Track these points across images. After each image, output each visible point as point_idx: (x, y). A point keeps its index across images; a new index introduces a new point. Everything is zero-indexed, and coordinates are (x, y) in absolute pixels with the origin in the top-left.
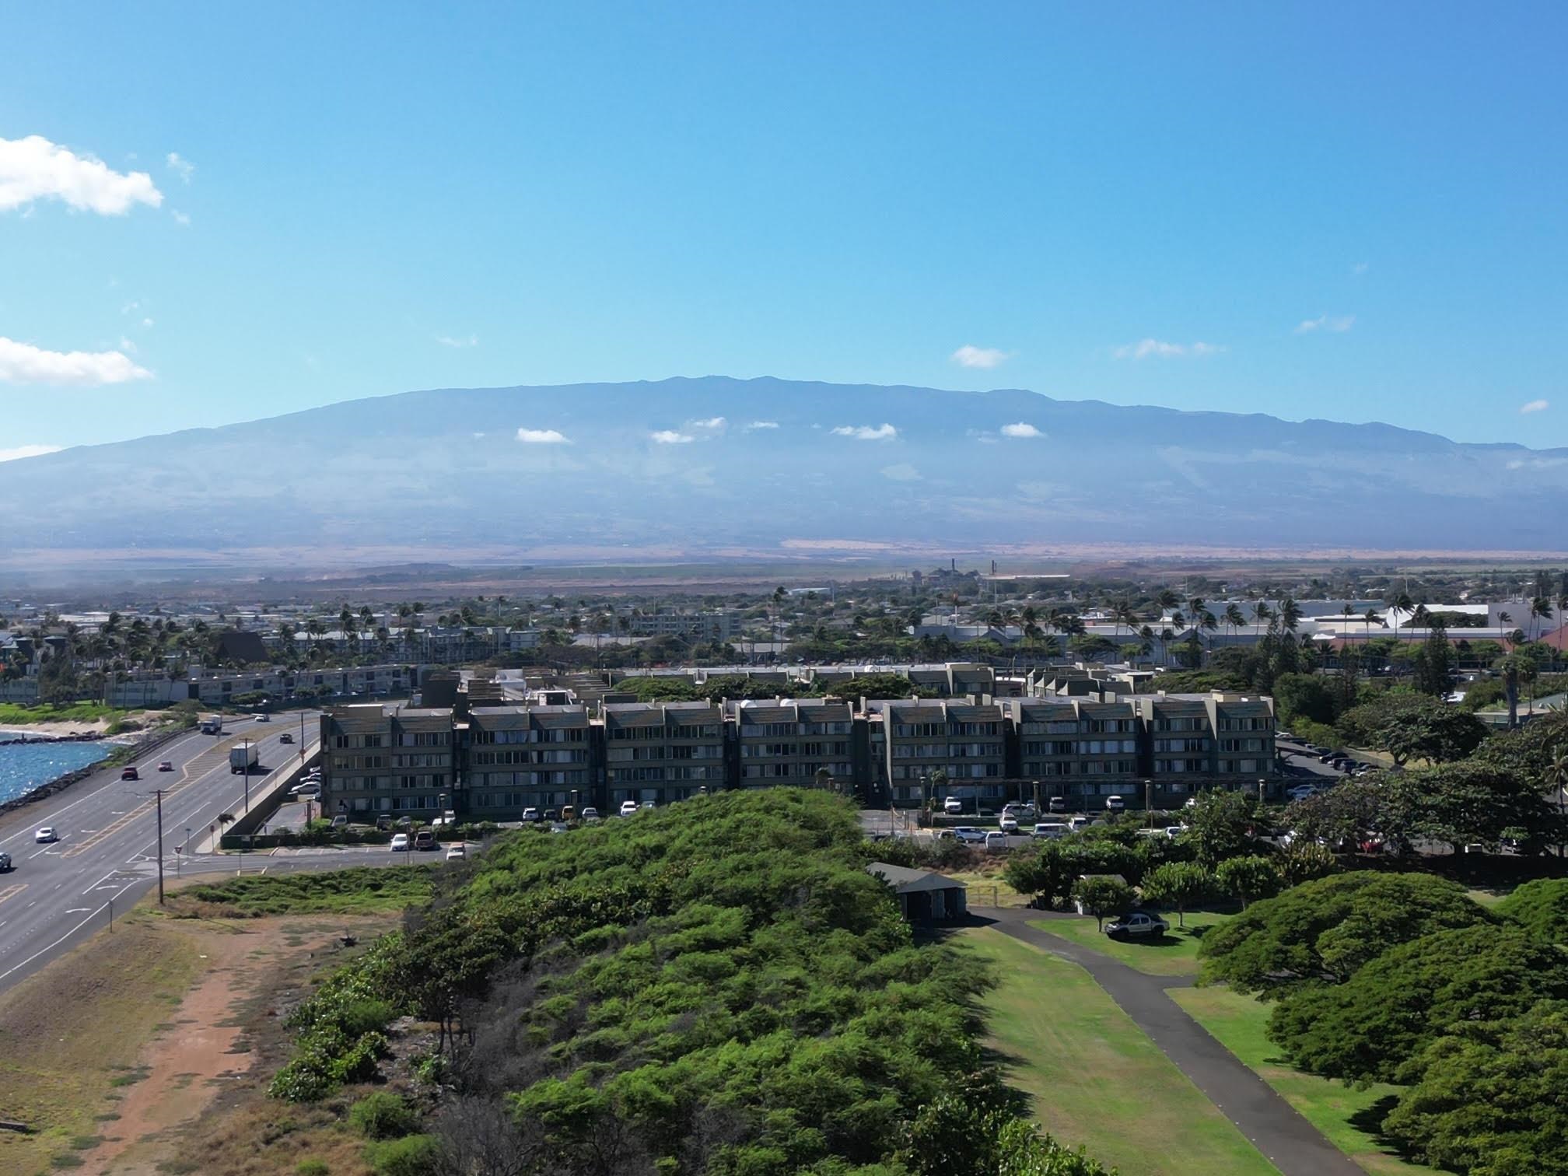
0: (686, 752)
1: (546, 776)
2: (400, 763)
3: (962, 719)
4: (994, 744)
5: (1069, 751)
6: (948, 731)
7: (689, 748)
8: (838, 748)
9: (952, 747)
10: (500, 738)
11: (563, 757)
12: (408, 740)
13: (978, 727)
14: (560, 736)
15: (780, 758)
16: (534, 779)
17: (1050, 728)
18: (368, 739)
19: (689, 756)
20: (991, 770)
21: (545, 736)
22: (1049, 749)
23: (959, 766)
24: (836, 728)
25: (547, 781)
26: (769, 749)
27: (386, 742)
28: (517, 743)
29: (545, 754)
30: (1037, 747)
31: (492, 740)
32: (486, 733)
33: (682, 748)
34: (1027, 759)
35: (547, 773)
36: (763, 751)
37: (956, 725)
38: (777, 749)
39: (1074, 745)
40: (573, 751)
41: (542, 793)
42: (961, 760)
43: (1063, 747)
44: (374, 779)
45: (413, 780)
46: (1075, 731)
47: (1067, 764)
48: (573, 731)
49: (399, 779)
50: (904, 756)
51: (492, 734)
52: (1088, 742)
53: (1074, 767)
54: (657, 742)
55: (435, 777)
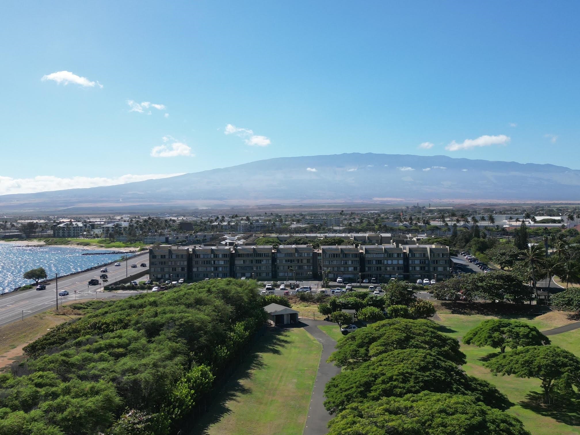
0: (260, 261)
1: (216, 268)
2: (172, 264)
3: (346, 252)
4: (356, 261)
5: (381, 263)
6: (341, 256)
7: (261, 260)
8: (308, 261)
9: (342, 261)
10: (202, 256)
11: (222, 263)
12: (174, 257)
13: (351, 255)
14: (220, 256)
15: (289, 264)
16: (212, 269)
17: (375, 256)
18: (162, 256)
19: (261, 263)
20: (355, 269)
21: (216, 256)
22: (374, 262)
23: (345, 268)
24: (307, 255)
25: (217, 270)
26: (286, 261)
27: (167, 257)
28: (207, 258)
29: (216, 262)
30: (369, 262)
31: (200, 257)
32: (198, 255)
33: (258, 260)
34: (367, 265)
35: (216, 267)
36: (284, 262)
37: (344, 254)
38: (289, 261)
39: (383, 261)
40: (224, 261)
41: (215, 274)
42: (346, 266)
43: (379, 262)
44: (163, 268)
45: (175, 269)
46: (383, 257)
47: (380, 268)
48: (224, 254)
49: (171, 269)
50: (327, 264)
51: (200, 255)
52: (387, 260)
53: (383, 268)
54: (251, 258)
55: (182, 268)
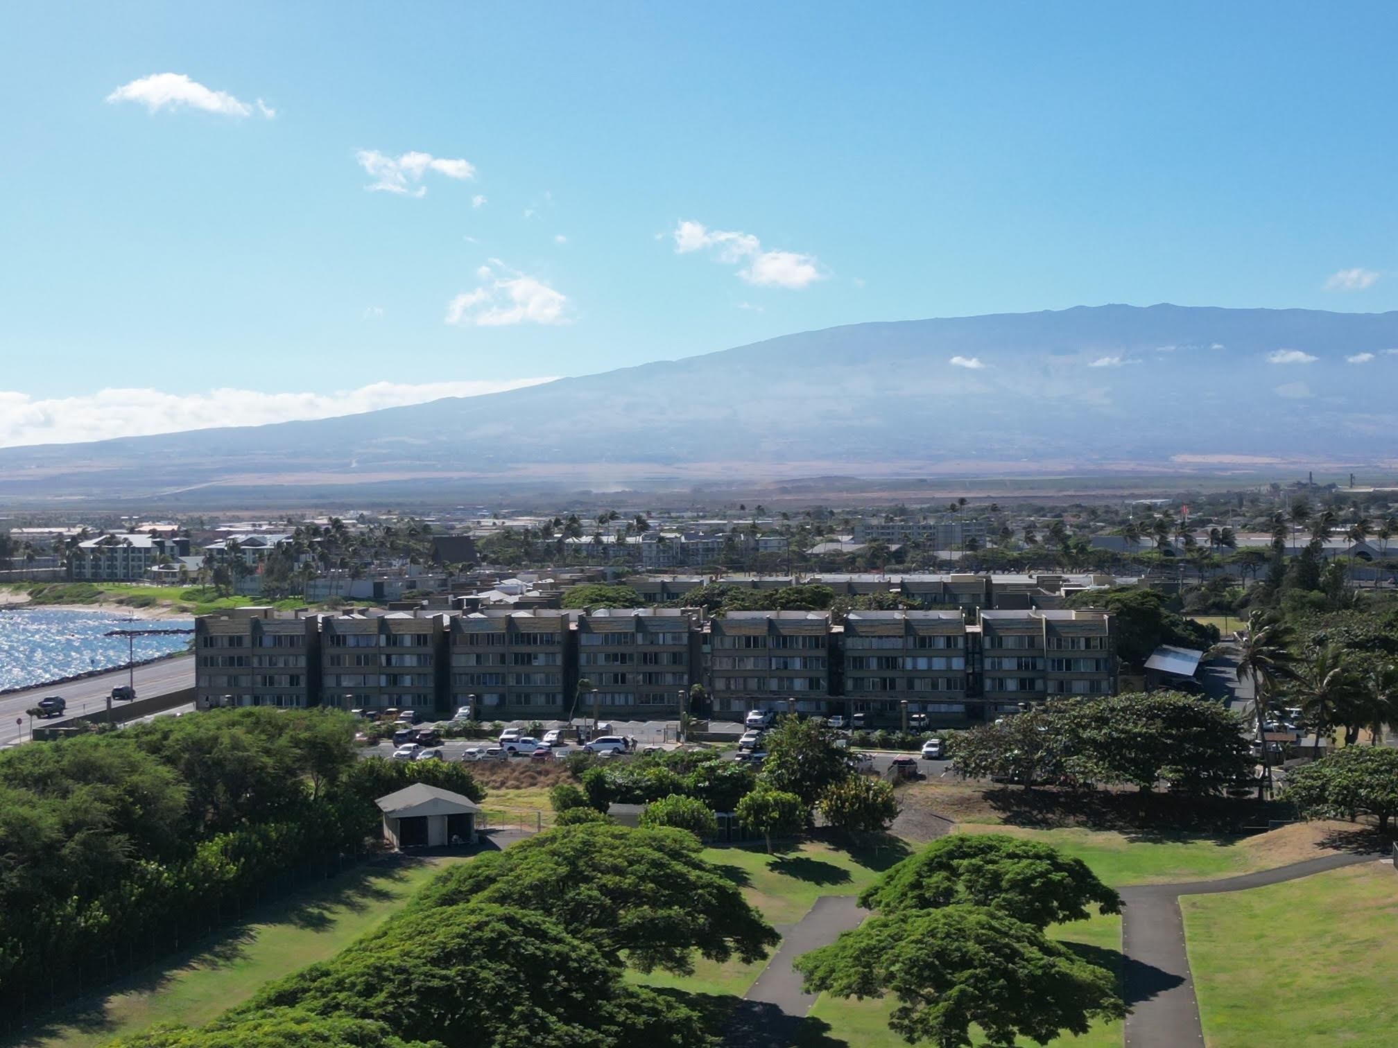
0: (527, 659)
1: (394, 679)
2: (260, 663)
3: (784, 632)
4: (817, 658)
5: (894, 667)
6: (770, 642)
7: (529, 655)
8: (676, 658)
9: (774, 660)
10: (351, 642)
11: (410, 661)
12: (268, 642)
13: (801, 639)
14: (408, 642)
15: (618, 667)
16: (383, 681)
17: (875, 643)
18: (231, 639)
19: (529, 662)
20: (813, 683)
21: (393, 640)
22: (874, 664)
23: (781, 679)
24: (674, 638)
25: (395, 683)
26: (607, 657)
27: (247, 642)
28: (368, 646)
29: (394, 657)
30: (859, 662)
31: (345, 643)
32: (339, 636)
33: (523, 655)
34: (851, 672)
35: (395, 676)
36: (601, 660)
37: (778, 637)
38: (615, 657)
39: (900, 660)
40: (419, 656)
41: (390, 695)
42: (784, 674)
43: (889, 662)
44: (236, 678)
45: (271, 678)
46: (900, 646)
47: (893, 681)
48: (419, 636)
49: (259, 679)
50: (725, 667)
51: (344, 637)
52: (914, 658)
53: (901, 684)
54: (499, 649)
55: (292, 677)
